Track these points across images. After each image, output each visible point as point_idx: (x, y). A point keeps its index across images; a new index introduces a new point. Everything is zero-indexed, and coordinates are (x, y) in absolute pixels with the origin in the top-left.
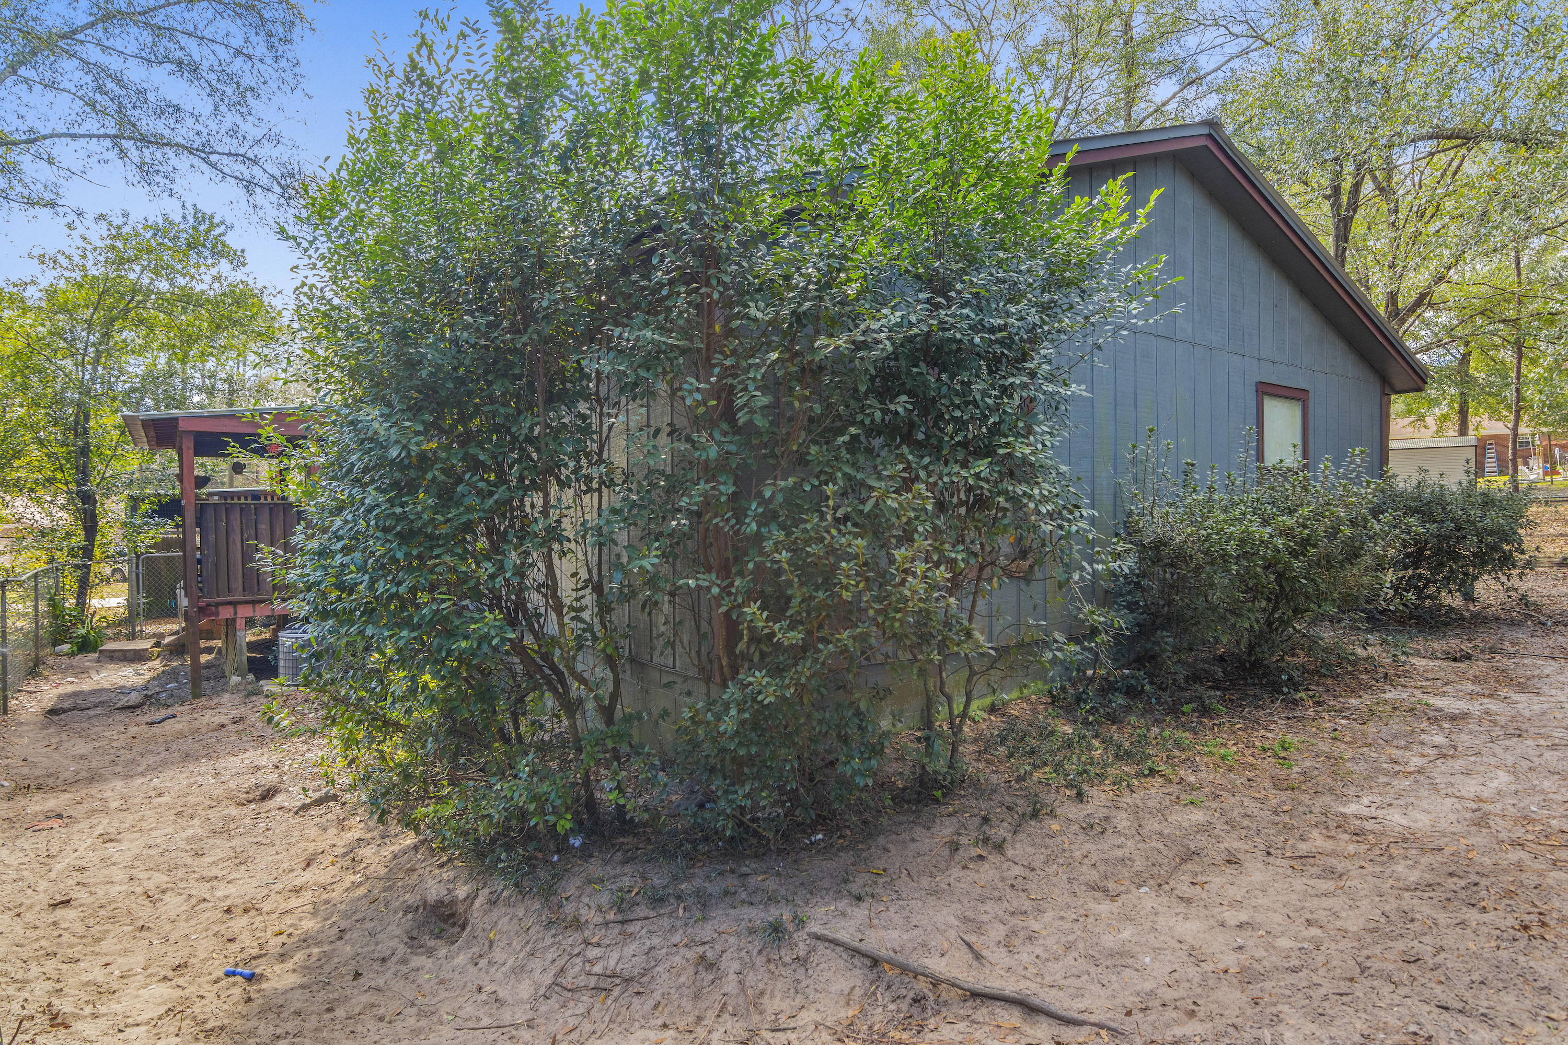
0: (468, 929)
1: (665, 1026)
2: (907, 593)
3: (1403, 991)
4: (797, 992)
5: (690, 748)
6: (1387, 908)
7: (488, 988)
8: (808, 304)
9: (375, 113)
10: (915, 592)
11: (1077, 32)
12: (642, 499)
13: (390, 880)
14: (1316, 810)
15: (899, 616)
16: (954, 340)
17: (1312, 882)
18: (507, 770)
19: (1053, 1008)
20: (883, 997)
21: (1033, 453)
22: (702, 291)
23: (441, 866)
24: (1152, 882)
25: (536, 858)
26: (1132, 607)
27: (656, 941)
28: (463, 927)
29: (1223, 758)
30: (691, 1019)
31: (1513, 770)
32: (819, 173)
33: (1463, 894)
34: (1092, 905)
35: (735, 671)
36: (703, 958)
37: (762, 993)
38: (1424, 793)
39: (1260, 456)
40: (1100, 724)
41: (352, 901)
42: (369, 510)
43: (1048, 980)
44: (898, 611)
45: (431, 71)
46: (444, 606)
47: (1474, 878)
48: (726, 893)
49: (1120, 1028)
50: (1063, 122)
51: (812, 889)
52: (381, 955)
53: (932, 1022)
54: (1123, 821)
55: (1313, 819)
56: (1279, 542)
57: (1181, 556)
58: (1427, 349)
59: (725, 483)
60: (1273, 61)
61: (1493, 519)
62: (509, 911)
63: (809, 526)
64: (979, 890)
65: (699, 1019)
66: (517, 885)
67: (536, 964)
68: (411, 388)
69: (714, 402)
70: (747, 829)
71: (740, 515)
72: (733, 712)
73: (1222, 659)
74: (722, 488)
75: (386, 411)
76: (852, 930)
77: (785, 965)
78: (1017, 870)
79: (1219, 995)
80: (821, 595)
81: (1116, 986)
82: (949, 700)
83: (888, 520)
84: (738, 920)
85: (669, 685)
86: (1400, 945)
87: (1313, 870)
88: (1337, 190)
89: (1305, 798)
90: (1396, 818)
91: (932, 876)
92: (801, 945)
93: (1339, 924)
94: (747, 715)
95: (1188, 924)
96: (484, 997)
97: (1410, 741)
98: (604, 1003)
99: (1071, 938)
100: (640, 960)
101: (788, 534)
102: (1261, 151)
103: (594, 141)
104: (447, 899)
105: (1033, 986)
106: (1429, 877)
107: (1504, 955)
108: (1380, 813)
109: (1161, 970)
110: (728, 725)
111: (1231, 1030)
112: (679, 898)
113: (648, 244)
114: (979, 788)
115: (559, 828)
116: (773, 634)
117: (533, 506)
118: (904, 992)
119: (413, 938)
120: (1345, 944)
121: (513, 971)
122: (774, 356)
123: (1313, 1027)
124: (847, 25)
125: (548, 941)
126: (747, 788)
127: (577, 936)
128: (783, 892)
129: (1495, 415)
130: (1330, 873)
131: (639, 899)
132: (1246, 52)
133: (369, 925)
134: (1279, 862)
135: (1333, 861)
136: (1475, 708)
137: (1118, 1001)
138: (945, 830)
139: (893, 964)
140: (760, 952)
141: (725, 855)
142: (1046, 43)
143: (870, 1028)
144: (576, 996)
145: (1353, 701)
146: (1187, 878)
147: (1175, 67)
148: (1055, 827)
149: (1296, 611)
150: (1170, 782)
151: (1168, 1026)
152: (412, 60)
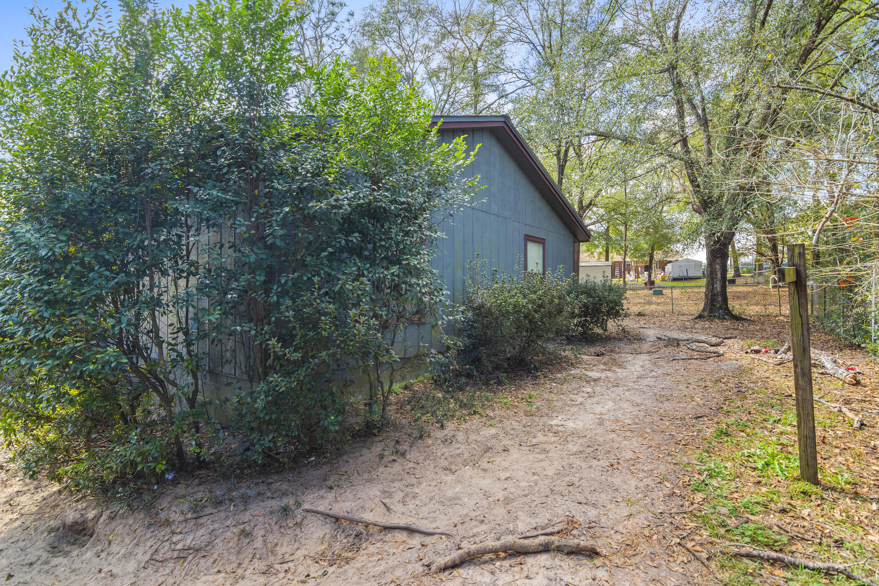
0: (94, 536)
1: (219, 572)
2: (356, 332)
3: (566, 498)
4: (295, 541)
5: (239, 418)
6: (564, 464)
7: (105, 570)
8: (306, 184)
9: (36, 43)
10: (359, 331)
11: (454, 65)
12: (211, 283)
13: (39, 515)
14: (540, 424)
15: (351, 343)
16: (381, 207)
17: (536, 456)
18: (122, 440)
19: (422, 529)
20: (340, 537)
21: (418, 263)
22: (247, 171)
23: (77, 501)
24: (471, 464)
25: (143, 489)
26: (469, 337)
27: (216, 526)
28: (91, 536)
29: (505, 404)
30: (235, 565)
31: (614, 401)
32: (313, 116)
33: (592, 454)
34: (444, 478)
35: (266, 374)
36: (243, 531)
37: (276, 545)
38: (582, 413)
39: (526, 268)
40: (454, 392)
41: (9, 531)
42: (25, 287)
43: (421, 516)
44: (351, 341)
45: (75, 25)
46: (78, 344)
47: (596, 447)
48: (259, 494)
49: (451, 533)
50: (447, 106)
51: (307, 487)
52: (29, 562)
53: (364, 546)
54: (461, 436)
55: (539, 428)
56: (530, 306)
57: (490, 312)
58: (594, 223)
59: (260, 275)
60: (534, 93)
61: (612, 297)
62: (124, 521)
63: (305, 298)
64: (392, 477)
65: (240, 564)
66: (129, 506)
67: (140, 550)
68: (57, 214)
69: (254, 232)
70: (273, 458)
71: (267, 292)
72: (262, 397)
73: (509, 359)
74: (258, 277)
75: (37, 226)
76: (326, 505)
77: (290, 528)
78: (411, 465)
79: (494, 512)
80: (311, 334)
81: (451, 514)
82: (382, 384)
83: (347, 295)
84: (265, 508)
85: (228, 384)
86: (567, 479)
87: (537, 451)
88: (559, 152)
89: (537, 419)
90: (571, 425)
91: (370, 472)
92: (299, 516)
93: (545, 473)
94: (270, 398)
95: (484, 481)
96: (103, 575)
97: (578, 391)
98: (182, 565)
99: (433, 494)
100: (206, 538)
101: (294, 302)
102: (529, 132)
103: (184, 82)
104: (80, 521)
105: (414, 520)
106: (581, 449)
107: (603, 478)
108: (565, 423)
109: (471, 504)
110: (259, 404)
111: (497, 526)
112: (231, 500)
113: (215, 143)
114: (397, 427)
115: (157, 470)
116: (285, 355)
117: (144, 285)
118: (351, 532)
119: (54, 548)
120: (547, 481)
121: (124, 556)
122: (287, 209)
123: (530, 519)
124: (343, 42)
125: (148, 536)
126: (271, 437)
127: (168, 530)
128: (291, 490)
129: (618, 253)
130: (545, 451)
131: (207, 504)
132: (524, 86)
133: (21, 544)
134: (524, 448)
135: (545, 446)
136: (603, 375)
137: (452, 521)
138: (377, 449)
139: (346, 519)
140: (276, 523)
141: (260, 474)
142: (439, 68)
143: (333, 553)
144: (164, 564)
145: (559, 375)
146: (486, 460)
147: (495, 88)
148: (430, 442)
149: (538, 336)
150: (482, 416)
151: (471, 529)
152: (61, 16)
